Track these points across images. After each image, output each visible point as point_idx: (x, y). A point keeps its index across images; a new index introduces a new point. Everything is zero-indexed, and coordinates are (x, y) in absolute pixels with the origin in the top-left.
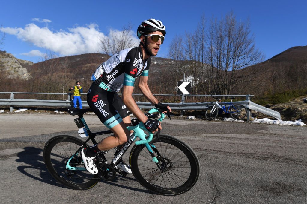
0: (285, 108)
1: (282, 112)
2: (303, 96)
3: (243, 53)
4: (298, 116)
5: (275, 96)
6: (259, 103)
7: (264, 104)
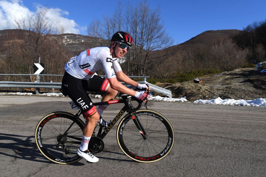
0: (176, 87)
1: (174, 90)
2: (207, 75)
3: (155, 37)
4: (184, 94)
5: (183, 75)
6: (169, 81)
7: (173, 82)
